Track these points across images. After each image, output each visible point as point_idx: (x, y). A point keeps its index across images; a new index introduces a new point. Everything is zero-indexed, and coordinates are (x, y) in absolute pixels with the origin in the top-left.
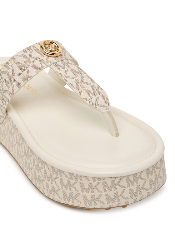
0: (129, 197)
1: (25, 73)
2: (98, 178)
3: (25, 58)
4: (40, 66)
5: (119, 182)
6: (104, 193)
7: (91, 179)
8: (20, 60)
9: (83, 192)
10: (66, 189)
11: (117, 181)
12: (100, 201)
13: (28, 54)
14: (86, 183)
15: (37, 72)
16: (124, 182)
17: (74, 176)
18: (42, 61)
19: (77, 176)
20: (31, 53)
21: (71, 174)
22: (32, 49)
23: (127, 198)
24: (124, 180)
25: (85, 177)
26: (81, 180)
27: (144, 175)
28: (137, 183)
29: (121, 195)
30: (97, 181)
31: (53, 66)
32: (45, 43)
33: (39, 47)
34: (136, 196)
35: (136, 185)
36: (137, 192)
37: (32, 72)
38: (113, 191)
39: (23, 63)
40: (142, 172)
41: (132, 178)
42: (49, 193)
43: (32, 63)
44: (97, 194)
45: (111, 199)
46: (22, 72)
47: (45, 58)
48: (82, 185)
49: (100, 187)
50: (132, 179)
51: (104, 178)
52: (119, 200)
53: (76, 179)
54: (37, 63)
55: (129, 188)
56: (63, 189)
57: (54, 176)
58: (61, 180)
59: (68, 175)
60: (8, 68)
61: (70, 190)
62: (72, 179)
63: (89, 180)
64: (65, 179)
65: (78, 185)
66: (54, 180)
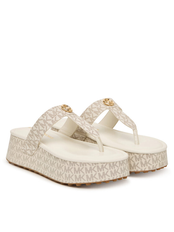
0: (110, 176)
1: (54, 119)
2: (94, 163)
3: (54, 112)
4: (62, 115)
5: (105, 166)
6: (98, 173)
7: (91, 164)
8: (51, 113)
9: (86, 173)
10: (77, 173)
11: (104, 165)
12: (95, 178)
13: (55, 110)
14: (88, 167)
15: (61, 118)
16: (108, 166)
17: (82, 164)
18: (62, 113)
19: (84, 163)
20: (57, 110)
21: (81, 163)
22: (57, 108)
23: (109, 176)
24: (108, 165)
25: (88, 163)
26: (86, 166)
27: (118, 164)
28: (114, 168)
29: (106, 174)
30: (94, 165)
31: (69, 116)
32: (64, 105)
33: (61, 107)
34: (114, 176)
35: (114, 169)
36: (114, 174)
37: (58, 118)
38: (102, 171)
39: (53, 114)
40: (117, 162)
41: (112, 164)
42: (66, 180)
43: (57, 114)
44: (94, 173)
45: (101, 176)
46: (51, 119)
47: (64, 112)
48: (86, 169)
49: (96, 169)
50: (112, 166)
51: (98, 164)
52: (105, 177)
53: (83, 166)
54: (61, 114)
55: (110, 170)
56: (75, 174)
57: (70, 168)
58: (75, 168)
59: (79, 164)
60: (44, 117)
61: (79, 173)
62: (81, 166)
63: (90, 165)
64: (77, 167)
65: (84, 169)
66: (70, 170)
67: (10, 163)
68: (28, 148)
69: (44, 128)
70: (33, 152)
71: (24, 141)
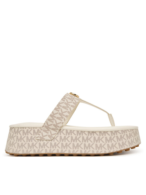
17: (124, 131)
21: (122, 131)
56: (118, 142)
57: (112, 137)
58: (117, 137)
59: (120, 132)
60: (64, 101)
61: (122, 140)
62: (122, 134)
63: (129, 131)
64: (119, 135)
65: (125, 136)
66: (113, 139)
67: (12, 155)
68: (45, 134)
69: (67, 109)
70: (54, 136)
71: (37, 129)
